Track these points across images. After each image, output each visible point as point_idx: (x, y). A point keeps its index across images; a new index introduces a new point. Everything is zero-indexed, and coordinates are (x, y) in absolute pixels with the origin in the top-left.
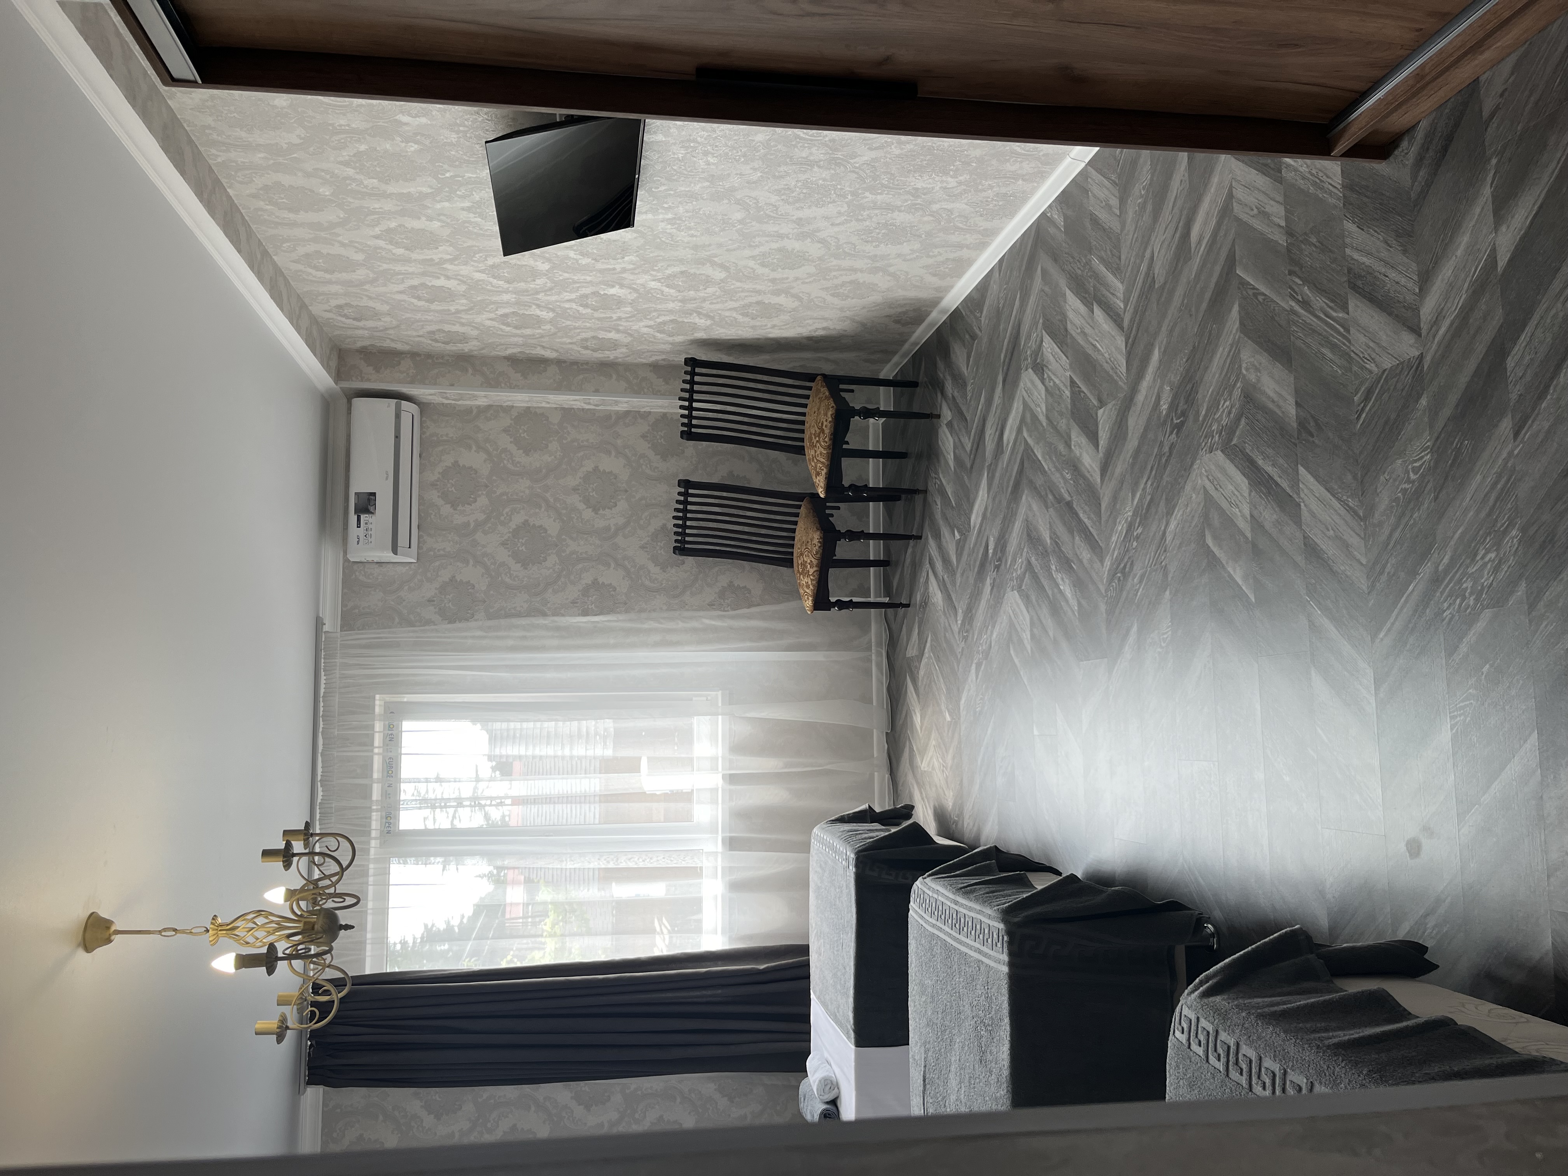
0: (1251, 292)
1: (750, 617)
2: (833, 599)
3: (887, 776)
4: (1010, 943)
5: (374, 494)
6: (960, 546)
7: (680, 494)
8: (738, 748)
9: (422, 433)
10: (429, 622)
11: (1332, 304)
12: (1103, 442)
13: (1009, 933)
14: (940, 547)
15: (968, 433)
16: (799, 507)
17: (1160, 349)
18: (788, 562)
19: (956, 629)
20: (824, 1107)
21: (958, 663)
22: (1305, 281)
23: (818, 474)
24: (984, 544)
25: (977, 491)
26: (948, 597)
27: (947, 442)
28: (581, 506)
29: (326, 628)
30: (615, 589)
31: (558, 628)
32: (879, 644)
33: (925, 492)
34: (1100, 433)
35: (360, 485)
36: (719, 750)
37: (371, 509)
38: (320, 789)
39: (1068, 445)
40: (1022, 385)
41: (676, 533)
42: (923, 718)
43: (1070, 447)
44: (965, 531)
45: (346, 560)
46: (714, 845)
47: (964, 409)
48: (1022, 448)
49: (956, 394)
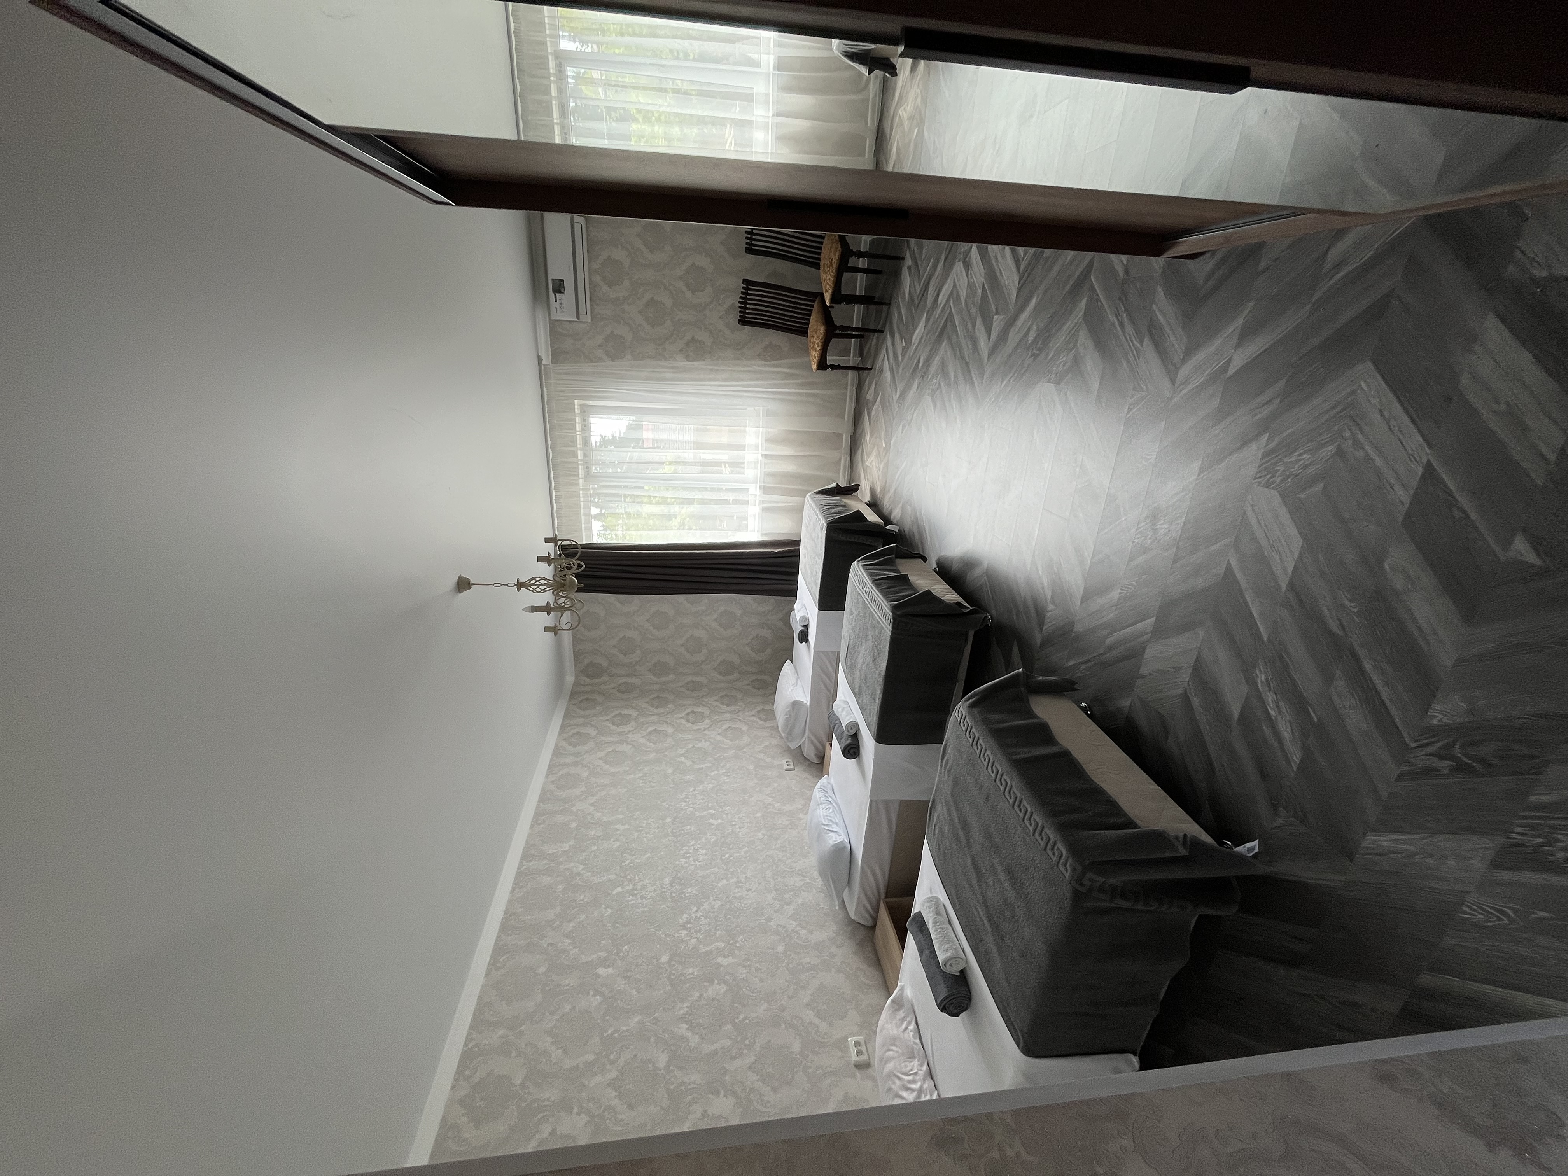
0: (1096, 297)
1: (779, 366)
2: (828, 364)
3: (848, 458)
4: (893, 624)
5: (563, 280)
6: (905, 350)
7: (743, 288)
8: (770, 440)
9: (588, 235)
10: (600, 360)
11: (1135, 335)
12: (994, 336)
13: (894, 619)
14: (893, 344)
15: (920, 281)
16: (814, 301)
17: (1037, 299)
18: (804, 332)
19: (895, 400)
20: (802, 628)
21: (894, 419)
22: (1126, 310)
23: (827, 291)
24: (917, 358)
25: (919, 323)
26: (893, 377)
27: (906, 280)
28: (684, 289)
29: (544, 362)
30: (704, 343)
31: (672, 368)
32: (852, 385)
33: (889, 304)
34: (993, 331)
35: (554, 274)
36: (760, 441)
37: (562, 291)
38: (551, 452)
39: (974, 326)
40: (954, 269)
41: (740, 307)
42: (871, 436)
43: (974, 329)
44: (909, 343)
45: (550, 319)
46: (755, 491)
47: (919, 263)
48: (948, 312)
49: (916, 249)
